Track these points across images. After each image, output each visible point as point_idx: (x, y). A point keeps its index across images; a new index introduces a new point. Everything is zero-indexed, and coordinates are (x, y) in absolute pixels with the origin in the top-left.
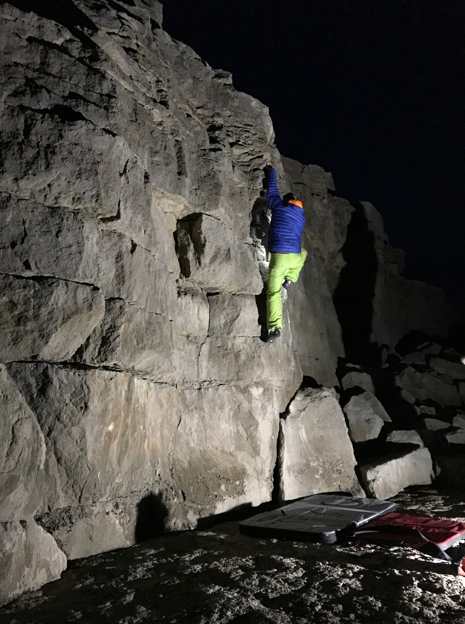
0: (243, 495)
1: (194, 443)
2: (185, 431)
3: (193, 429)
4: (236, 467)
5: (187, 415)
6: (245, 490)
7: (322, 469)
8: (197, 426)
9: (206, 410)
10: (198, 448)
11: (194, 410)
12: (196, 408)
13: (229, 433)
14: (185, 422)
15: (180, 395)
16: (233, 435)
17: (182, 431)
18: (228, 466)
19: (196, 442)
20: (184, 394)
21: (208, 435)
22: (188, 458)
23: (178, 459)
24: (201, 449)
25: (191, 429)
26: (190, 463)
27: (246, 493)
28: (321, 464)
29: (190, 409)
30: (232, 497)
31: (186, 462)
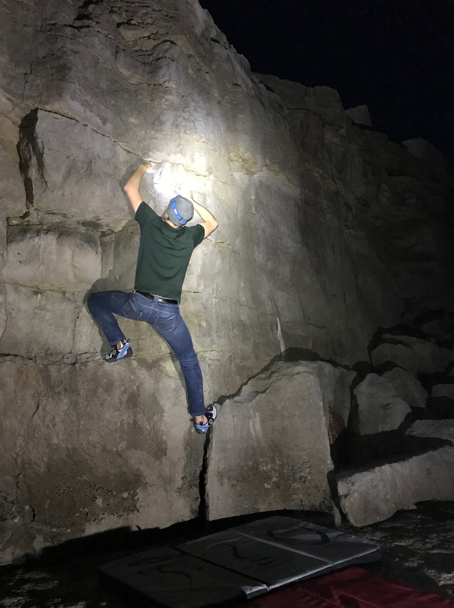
0: (136, 512)
1: (58, 438)
2: (44, 422)
3: (57, 419)
4: (125, 473)
5: (50, 399)
6: (138, 506)
7: (277, 474)
8: (65, 414)
9: (82, 392)
10: (64, 445)
11: (62, 393)
12: (66, 390)
13: (119, 424)
14: (44, 409)
15: (41, 371)
16: (125, 427)
17: (39, 422)
18: (112, 472)
19: (61, 436)
20: (47, 370)
21: (81, 427)
22: (45, 459)
23: (30, 460)
24: (69, 446)
25: (54, 418)
26: (49, 466)
27: (141, 510)
28: (277, 468)
29: (57, 391)
30: (116, 515)
31: (43, 465)
